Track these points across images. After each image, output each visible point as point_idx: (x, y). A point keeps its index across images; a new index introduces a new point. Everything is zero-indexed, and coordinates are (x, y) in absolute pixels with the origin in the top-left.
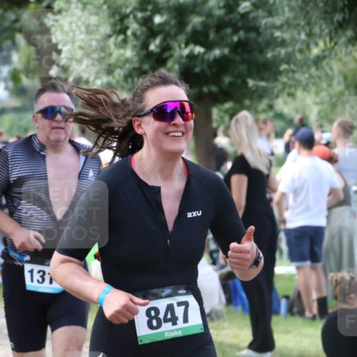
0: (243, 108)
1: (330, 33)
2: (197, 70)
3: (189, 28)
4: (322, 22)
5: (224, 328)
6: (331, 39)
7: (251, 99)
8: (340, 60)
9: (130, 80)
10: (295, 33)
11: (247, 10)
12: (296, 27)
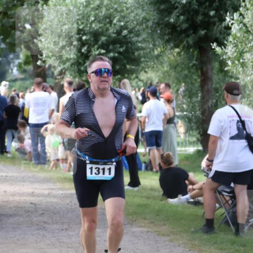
0: (125, 78)
1: (163, 45)
3: (100, 43)
4: (159, 39)
6: (163, 47)
7: (128, 74)
8: (167, 56)
9: (73, 66)
10: (147, 44)
11: (126, 34)
12: (148, 41)
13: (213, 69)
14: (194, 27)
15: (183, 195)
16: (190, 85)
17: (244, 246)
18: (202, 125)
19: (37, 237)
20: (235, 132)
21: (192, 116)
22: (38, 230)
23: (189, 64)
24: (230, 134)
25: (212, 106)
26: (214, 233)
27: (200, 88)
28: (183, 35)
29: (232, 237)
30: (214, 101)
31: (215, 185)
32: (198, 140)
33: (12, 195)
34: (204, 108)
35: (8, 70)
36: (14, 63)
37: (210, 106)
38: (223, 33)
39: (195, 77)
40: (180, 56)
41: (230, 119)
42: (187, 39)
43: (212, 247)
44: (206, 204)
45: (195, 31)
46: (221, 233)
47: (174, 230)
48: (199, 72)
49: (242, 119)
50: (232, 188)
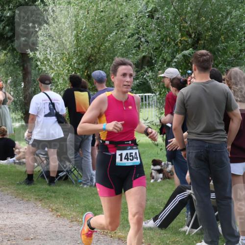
13: (31, 66)
15: (11, 158)
16: (15, 78)
17: (55, 192)
18: (25, 106)
20: (48, 111)
21: (17, 100)
23: (14, 62)
27: (23, 80)
28: (9, 41)
29: (46, 187)
30: (33, 89)
32: (22, 117)
34: (26, 94)
37: (30, 93)
39: (19, 72)
40: (7, 56)
41: (44, 102)
42: (11, 44)
43: (32, 194)
46: (39, 184)
47: (4, 183)
48: (22, 68)
49: (53, 102)
50: (46, 151)
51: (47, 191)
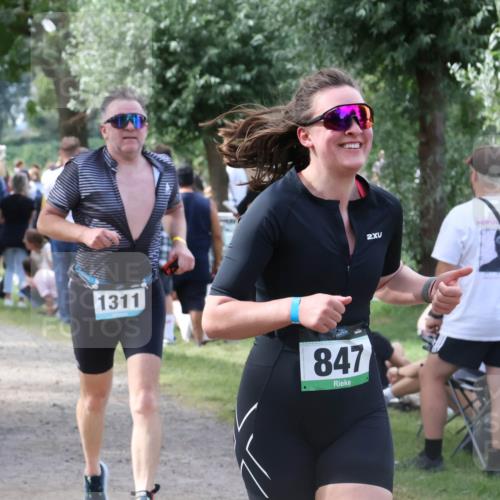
2: (211, 101)
3: (205, 60)
4: (332, 55)
5: (236, 350)
10: (306, 65)
11: (260, 42)
12: (307, 59)
13: (446, 119)
14: (408, 27)
16: (397, 155)
18: (421, 240)
19: (66, 477)
20: (491, 255)
22: (67, 461)
23: (394, 108)
24: (480, 259)
25: (442, 199)
26: (443, 470)
27: (418, 161)
28: (384, 45)
29: (480, 478)
30: (448, 188)
31: (446, 367)
33: (12, 388)
34: (426, 203)
35: (6, 121)
36: (18, 104)
37: (438, 199)
38: (469, 41)
39: (408, 136)
40: (376, 91)
41: (481, 227)
42: (391, 53)
44: (425, 409)
45: (411, 37)
46: (457, 470)
48: (417, 126)
50: (481, 374)
51: (483, 491)
